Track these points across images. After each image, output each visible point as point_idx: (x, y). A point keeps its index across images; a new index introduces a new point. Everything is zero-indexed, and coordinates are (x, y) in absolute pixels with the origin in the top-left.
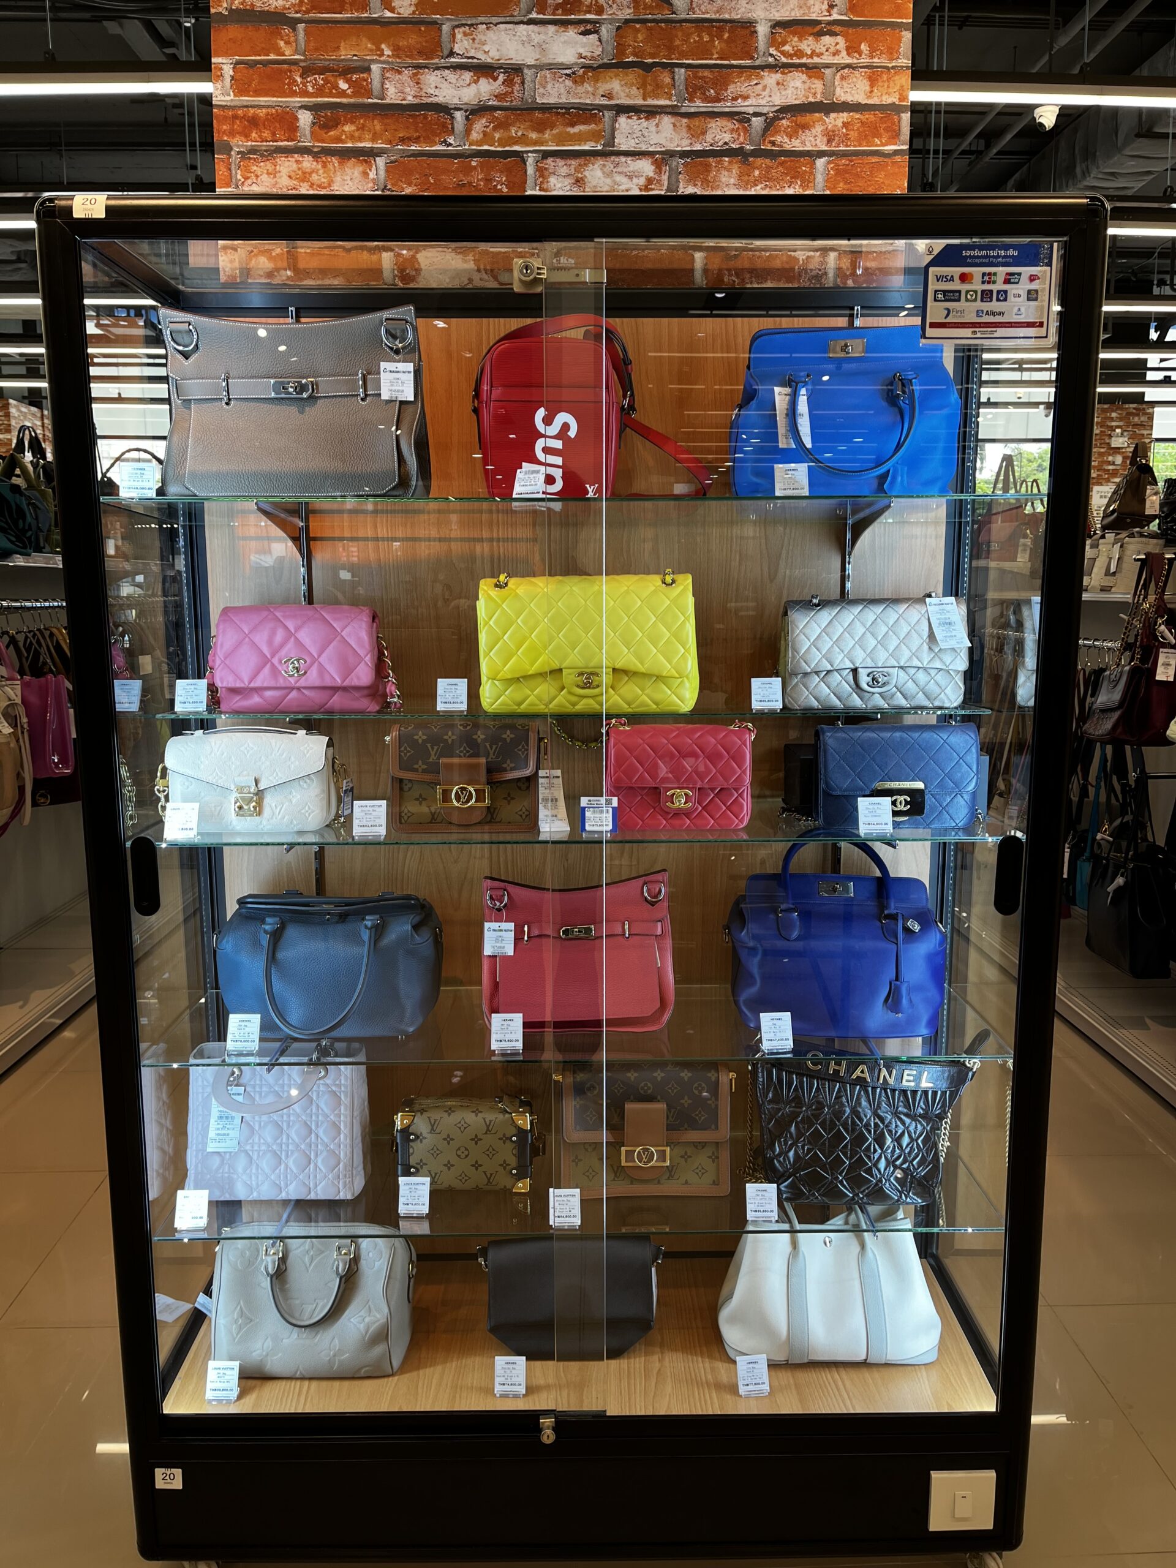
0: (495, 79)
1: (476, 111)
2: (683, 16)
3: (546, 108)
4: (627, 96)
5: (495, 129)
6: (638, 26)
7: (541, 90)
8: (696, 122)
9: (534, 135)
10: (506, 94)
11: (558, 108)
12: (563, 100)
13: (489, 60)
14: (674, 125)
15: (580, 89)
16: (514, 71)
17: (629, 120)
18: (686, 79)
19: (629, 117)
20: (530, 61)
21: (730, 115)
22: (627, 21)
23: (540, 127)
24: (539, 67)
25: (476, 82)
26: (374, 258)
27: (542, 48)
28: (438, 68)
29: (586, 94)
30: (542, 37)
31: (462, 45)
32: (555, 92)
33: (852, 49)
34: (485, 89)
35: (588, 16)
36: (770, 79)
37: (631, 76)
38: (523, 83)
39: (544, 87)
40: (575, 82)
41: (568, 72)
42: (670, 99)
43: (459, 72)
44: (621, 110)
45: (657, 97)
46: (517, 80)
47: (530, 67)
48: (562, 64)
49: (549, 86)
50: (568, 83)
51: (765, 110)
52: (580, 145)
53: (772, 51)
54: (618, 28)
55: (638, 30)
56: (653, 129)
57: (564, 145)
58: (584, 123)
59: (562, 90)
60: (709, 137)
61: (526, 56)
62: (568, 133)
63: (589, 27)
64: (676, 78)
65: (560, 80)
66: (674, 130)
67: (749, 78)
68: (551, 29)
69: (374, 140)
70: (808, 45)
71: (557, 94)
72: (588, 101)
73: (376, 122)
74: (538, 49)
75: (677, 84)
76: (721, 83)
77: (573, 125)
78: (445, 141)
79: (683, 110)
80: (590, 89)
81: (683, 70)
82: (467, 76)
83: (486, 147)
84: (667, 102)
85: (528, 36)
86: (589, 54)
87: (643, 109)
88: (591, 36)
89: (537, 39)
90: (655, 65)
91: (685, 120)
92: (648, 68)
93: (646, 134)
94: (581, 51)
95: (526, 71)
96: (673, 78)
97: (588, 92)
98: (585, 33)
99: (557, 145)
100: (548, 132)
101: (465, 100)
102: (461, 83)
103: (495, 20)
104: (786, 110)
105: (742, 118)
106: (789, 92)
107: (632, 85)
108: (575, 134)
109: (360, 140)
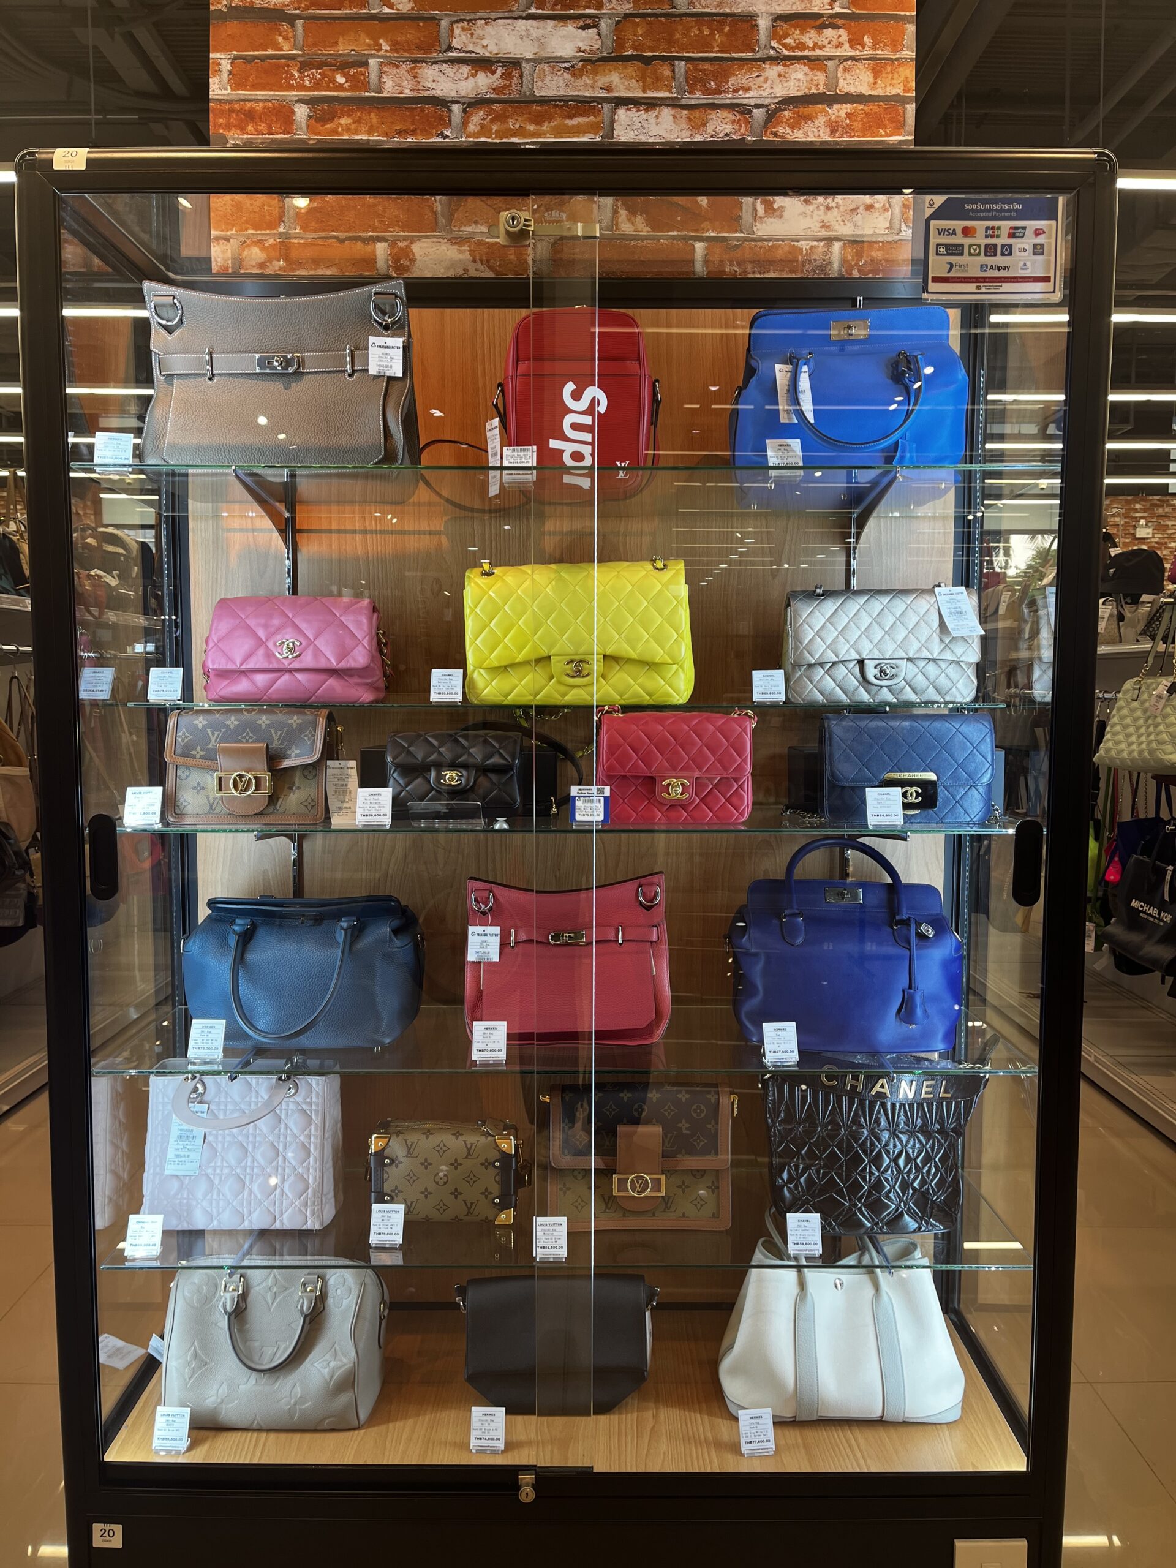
0: (493, 73)
1: (474, 104)
2: (683, 10)
3: (544, 101)
4: (626, 89)
5: (492, 121)
6: (637, 20)
7: (540, 83)
8: (697, 113)
9: (531, 128)
10: (504, 87)
11: (556, 101)
12: (562, 93)
13: (487, 54)
14: (675, 117)
15: (579, 82)
16: (512, 65)
17: (628, 112)
18: (686, 72)
19: (628, 109)
20: (529, 55)
21: (731, 107)
22: (626, 16)
23: (538, 120)
24: (537, 61)
25: (474, 75)
26: (369, 248)
27: (540, 42)
28: (435, 63)
29: (585, 87)
30: (541, 31)
31: (460, 39)
32: (553, 85)
33: (855, 42)
34: (483, 83)
35: (587, 11)
36: (772, 71)
37: (631, 70)
38: (521, 76)
39: (542, 80)
40: (574, 75)
41: (567, 65)
42: (670, 91)
43: (456, 66)
44: (620, 102)
45: (656, 89)
46: (515, 73)
47: (528, 61)
48: (561, 58)
49: (548, 78)
50: (567, 76)
51: (766, 102)
52: (578, 137)
53: (774, 44)
54: (618, 23)
55: (638, 25)
56: (652, 120)
57: (562, 137)
58: (582, 115)
59: (561, 83)
60: (710, 129)
61: (526, 51)
62: (566, 125)
63: (588, 21)
64: (676, 70)
65: (559, 73)
66: (674, 122)
67: (750, 70)
68: (550, 23)
69: (370, 132)
70: (810, 38)
71: (555, 87)
72: (587, 94)
73: (372, 115)
74: (536, 44)
75: (677, 76)
76: (722, 76)
77: (571, 117)
78: (442, 134)
79: (683, 102)
80: (589, 82)
81: (683, 63)
82: (465, 69)
83: (483, 139)
84: (667, 95)
85: (527, 30)
86: (588, 48)
87: (643, 101)
88: (590, 31)
89: (535, 33)
90: (654, 58)
91: (685, 112)
92: (647, 61)
93: (646, 126)
94: (580, 44)
95: (524, 65)
96: (673, 71)
97: (586, 85)
98: (583, 28)
99: (555, 137)
100: (546, 124)
101: (463, 93)
102: (459, 76)
103: (493, 15)
104: (787, 101)
105: (743, 110)
106: (791, 83)
107: (631, 77)
108: (573, 126)
109: (356, 133)
